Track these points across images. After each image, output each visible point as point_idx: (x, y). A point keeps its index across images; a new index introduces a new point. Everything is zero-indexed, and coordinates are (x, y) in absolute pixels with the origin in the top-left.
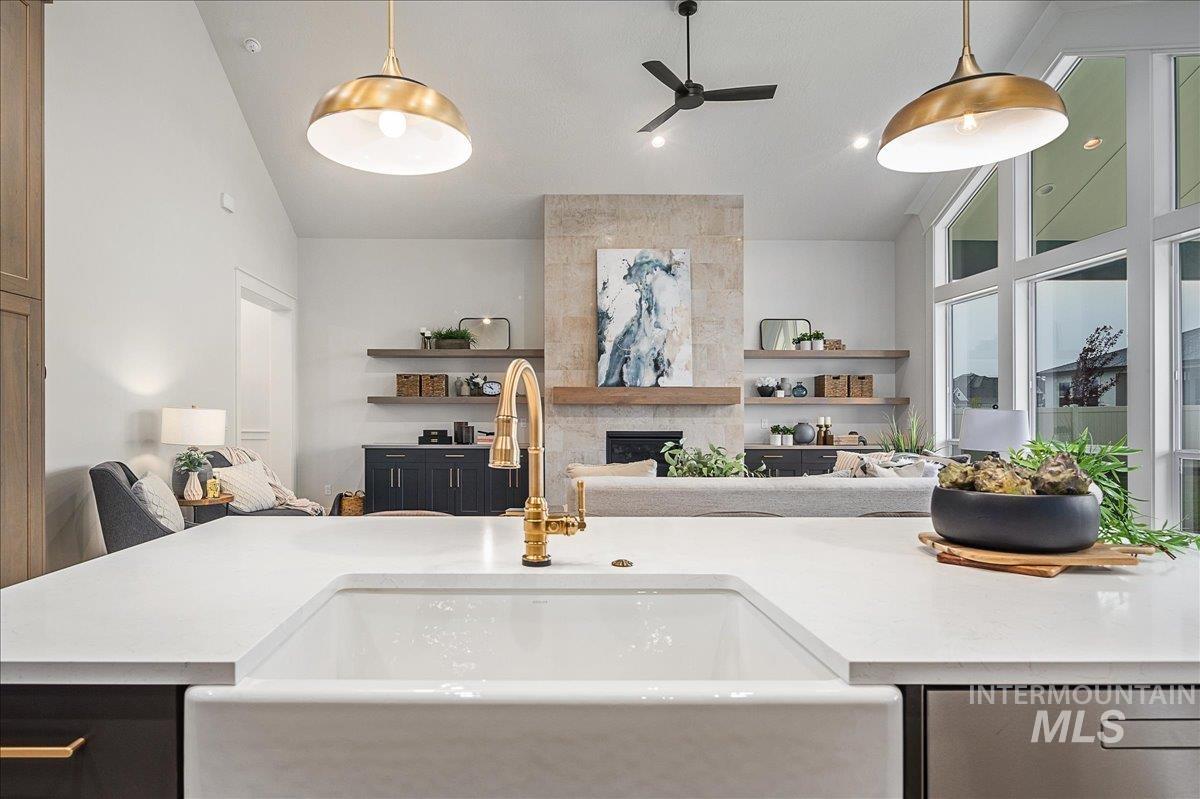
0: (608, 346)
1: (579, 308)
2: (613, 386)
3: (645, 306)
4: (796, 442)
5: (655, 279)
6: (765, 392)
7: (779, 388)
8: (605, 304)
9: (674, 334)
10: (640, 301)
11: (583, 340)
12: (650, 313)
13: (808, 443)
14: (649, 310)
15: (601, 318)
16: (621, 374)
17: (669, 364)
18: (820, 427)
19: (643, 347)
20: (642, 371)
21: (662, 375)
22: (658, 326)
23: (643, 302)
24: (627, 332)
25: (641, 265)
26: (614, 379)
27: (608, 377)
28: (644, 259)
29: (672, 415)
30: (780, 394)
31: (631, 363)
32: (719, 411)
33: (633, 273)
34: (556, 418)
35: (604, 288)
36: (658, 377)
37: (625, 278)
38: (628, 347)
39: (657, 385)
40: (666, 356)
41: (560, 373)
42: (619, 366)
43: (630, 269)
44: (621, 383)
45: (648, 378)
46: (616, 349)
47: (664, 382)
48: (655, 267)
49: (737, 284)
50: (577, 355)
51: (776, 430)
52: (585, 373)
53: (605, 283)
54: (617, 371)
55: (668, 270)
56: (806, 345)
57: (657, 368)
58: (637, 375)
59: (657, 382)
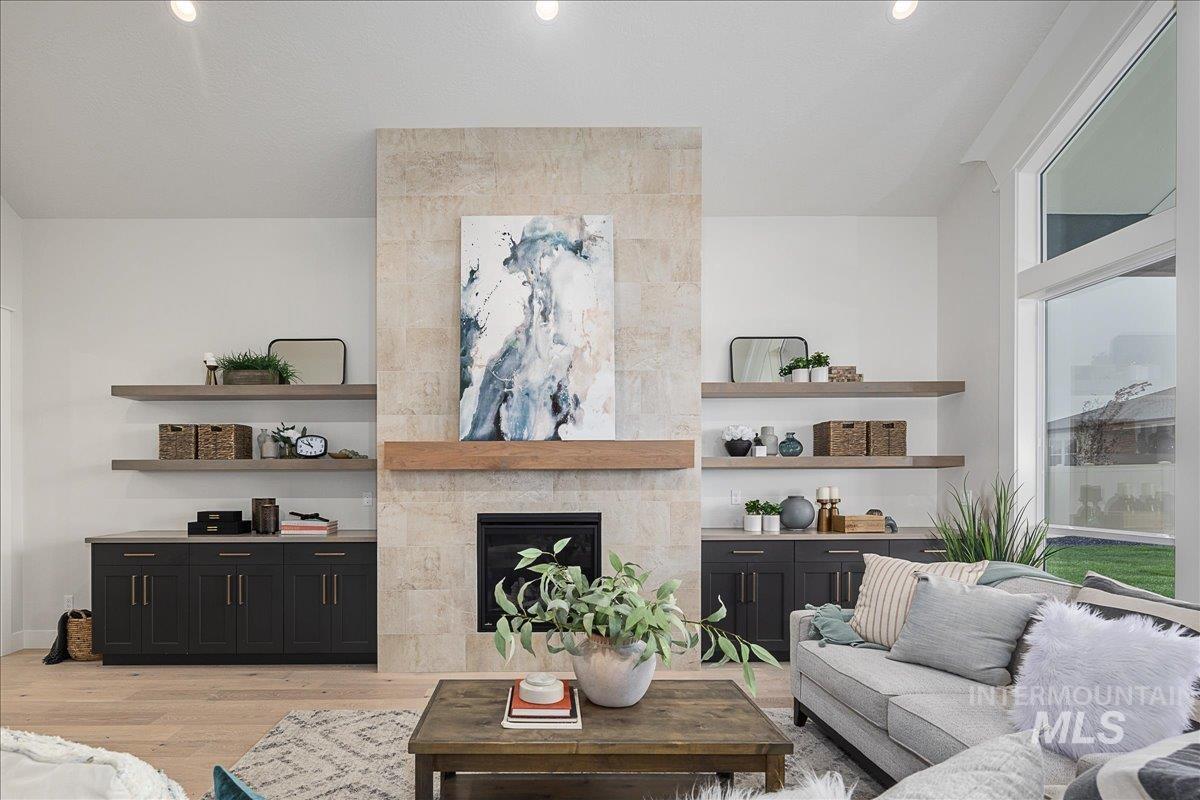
0: (477, 374)
1: (432, 316)
2: (483, 439)
3: (538, 307)
4: (786, 527)
5: (556, 263)
6: (737, 448)
7: (758, 442)
8: (473, 305)
9: (586, 353)
10: (530, 301)
11: (440, 364)
12: (546, 319)
13: (805, 528)
14: (544, 314)
15: (469, 326)
16: (497, 419)
17: (577, 402)
18: (822, 503)
19: (535, 375)
20: (532, 415)
21: (564, 421)
22: (559, 340)
23: (535, 302)
24: (508, 352)
25: (533, 241)
26: (486, 428)
27: (475, 425)
28: (539, 233)
29: (585, 487)
30: (761, 451)
31: (514, 401)
32: (660, 479)
33: (520, 253)
34: (396, 493)
35: (472, 280)
36: (558, 425)
37: (506, 262)
38: (510, 376)
39: (556, 437)
40: (572, 389)
41: (402, 419)
42: (494, 408)
43: (514, 248)
44: (497, 435)
45: (541, 426)
46: (490, 378)
47: (567, 432)
48: (556, 245)
49: (690, 273)
50: (429, 390)
51: (753, 507)
52: (442, 419)
53: (473, 272)
54: (491, 416)
55: (577, 249)
56: (801, 375)
57: (556, 409)
58: (524, 422)
59: (556, 433)
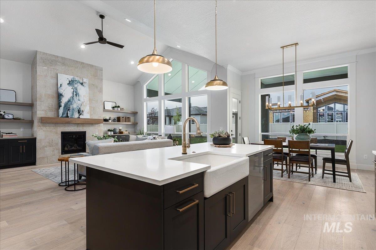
0: (63, 105)
1: (51, 91)
2: (64, 117)
3: (75, 94)
4: (114, 133)
5: (78, 86)
6: (106, 120)
7: (110, 119)
8: (61, 91)
9: (84, 103)
10: (73, 92)
11: (52, 102)
12: (76, 96)
13: (117, 134)
14: (76, 95)
15: (59, 96)
16: (67, 114)
17: (83, 112)
18: (119, 129)
19: (75, 106)
20: (74, 113)
21: (80, 115)
22: (79, 100)
23: (74, 92)
24: (69, 101)
25: (73, 81)
26: (65, 115)
27: (63, 114)
28: (74, 80)
29: (83, 127)
30: (110, 121)
31: (71, 110)
32: (96, 125)
33: (71, 83)
34: (42, 127)
35: (61, 86)
36: (79, 115)
37: (68, 84)
38: (70, 106)
39: (79, 118)
40: (82, 109)
41: (43, 112)
42: (66, 111)
43: (70, 82)
44: (67, 116)
45: (76, 115)
46: (65, 106)
47: (81, 117)
48: (78, 82)
49: (101, 91)
50: (50, 107)
51: (109, 130)
52: (53, 113)
53: (61, 85)
54: (66, 113)
55: (82, 84)
56: (116, 109)
57: (79, 112)
58: (73, 114)
59: (79, 117)
